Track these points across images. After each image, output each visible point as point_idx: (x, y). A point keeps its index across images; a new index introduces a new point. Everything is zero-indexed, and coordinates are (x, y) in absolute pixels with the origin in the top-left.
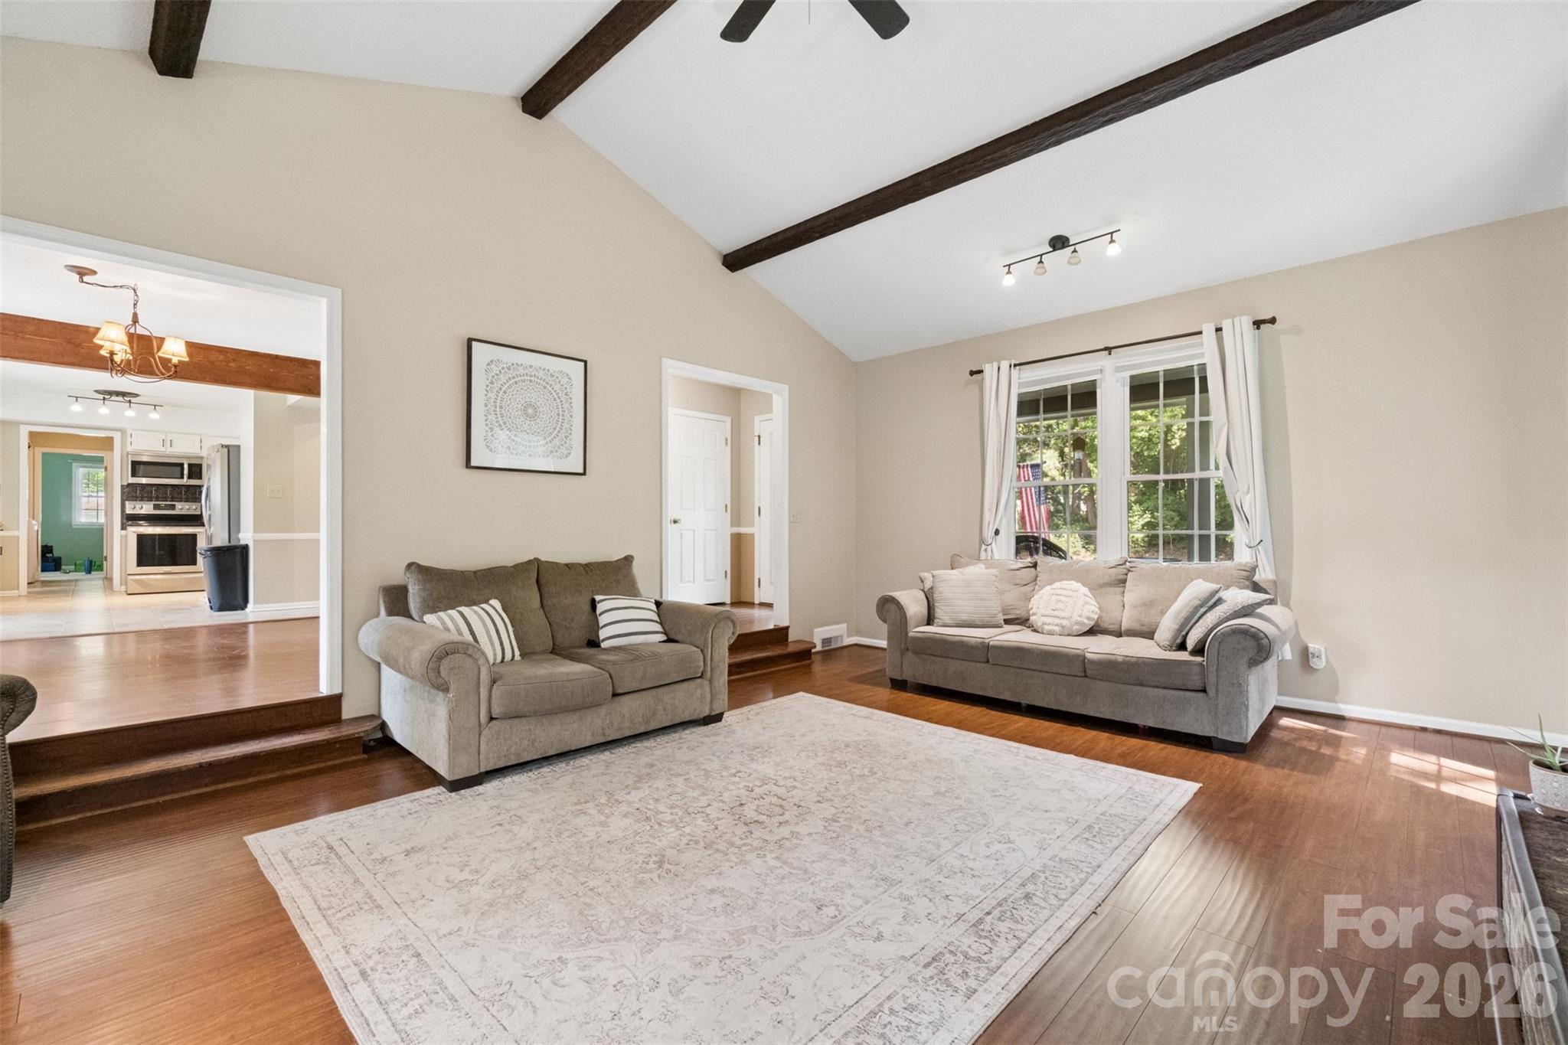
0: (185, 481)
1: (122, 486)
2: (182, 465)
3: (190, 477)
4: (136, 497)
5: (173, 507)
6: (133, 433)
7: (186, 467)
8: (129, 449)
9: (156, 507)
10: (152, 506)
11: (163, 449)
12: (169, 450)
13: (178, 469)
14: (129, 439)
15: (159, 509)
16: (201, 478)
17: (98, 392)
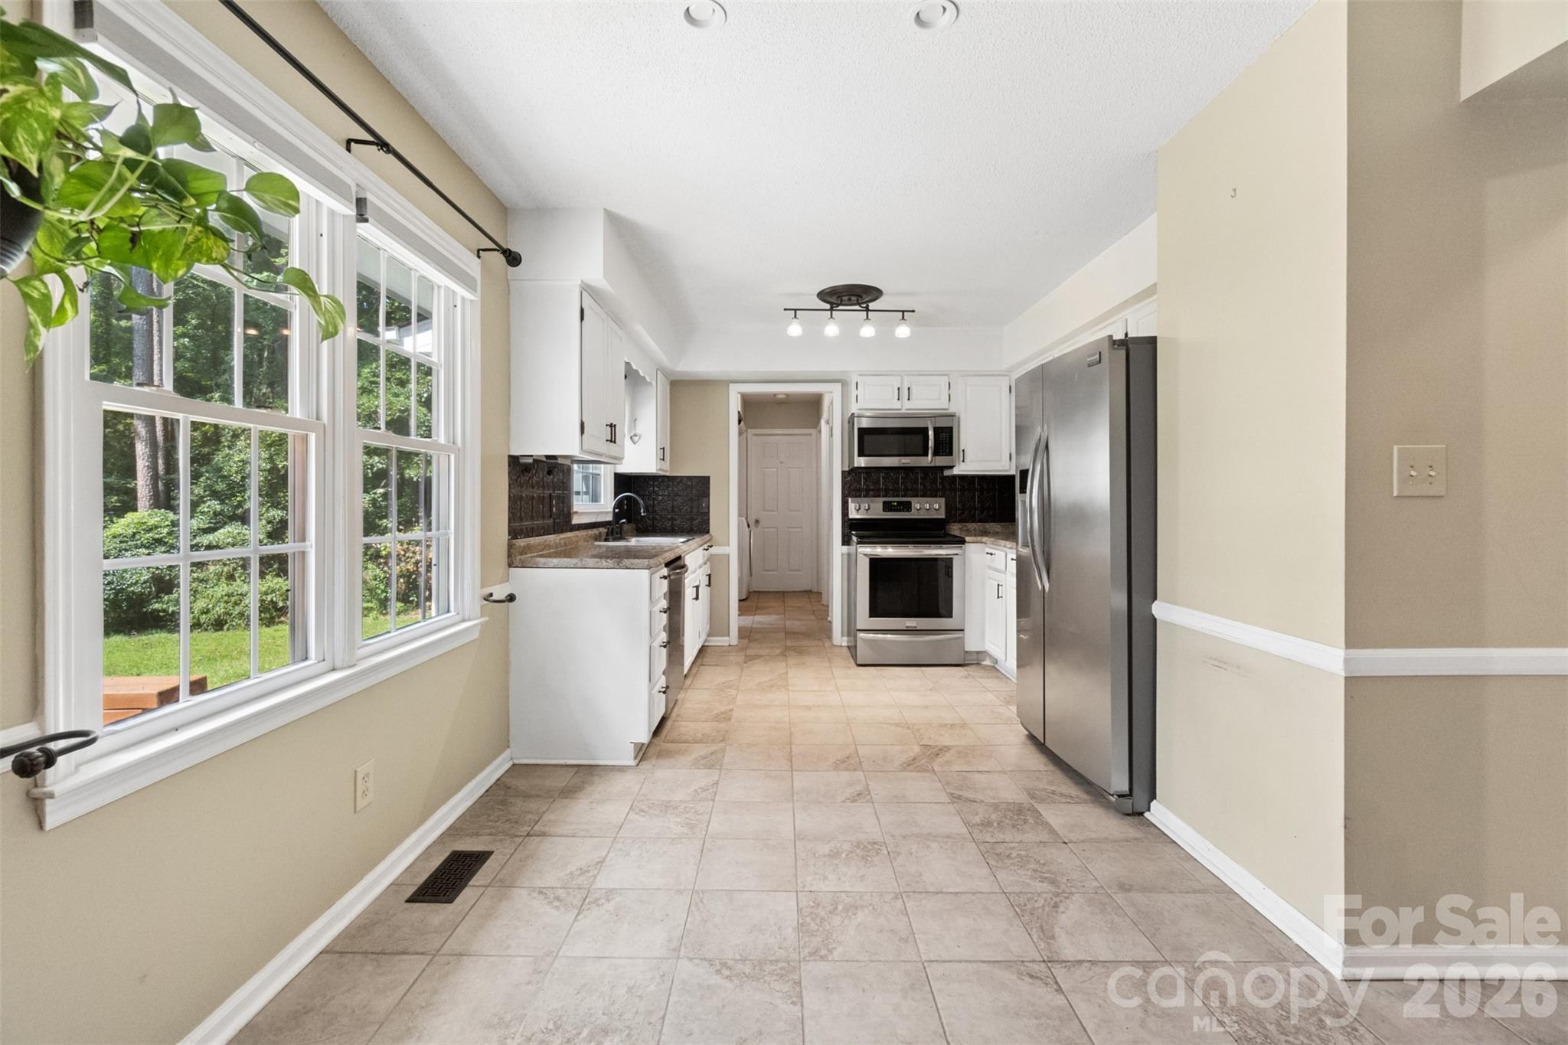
0: (928, 460)
1: (843, 472)
2: (926, 429)
3: (936, 453)
4: (860, 490)
5: (907, 506)
6: (860, 380)
7: (931, 433)
8: (854, 409)
9: (887, 507)
10: (881, 506)
11: (896, 405)
12: (906, 406)
13: (919, 438)
14: (854, 392)
15: (890, 510)
16: (951, 454)
17: (823, 295)
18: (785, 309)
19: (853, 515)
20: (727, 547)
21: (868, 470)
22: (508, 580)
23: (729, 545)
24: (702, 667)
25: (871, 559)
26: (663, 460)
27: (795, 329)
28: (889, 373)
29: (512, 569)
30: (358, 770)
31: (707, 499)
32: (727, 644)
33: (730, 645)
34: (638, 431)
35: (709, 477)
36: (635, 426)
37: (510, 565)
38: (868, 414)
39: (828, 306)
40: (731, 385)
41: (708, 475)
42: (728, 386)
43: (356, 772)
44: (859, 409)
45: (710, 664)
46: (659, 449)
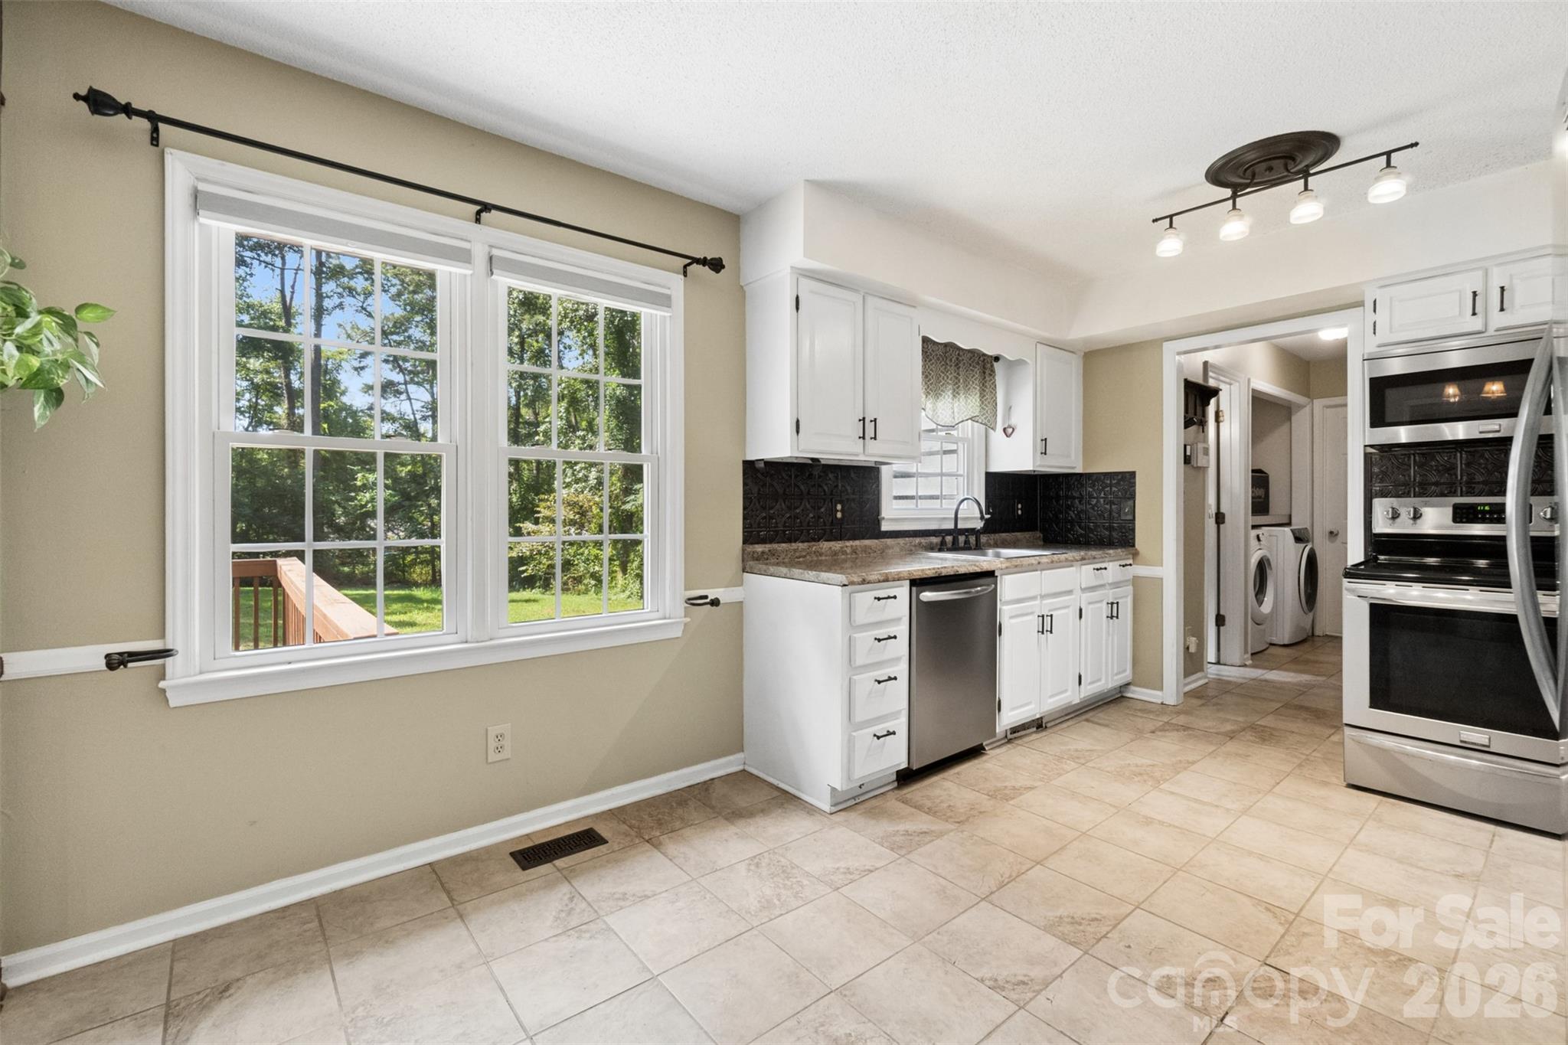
4: (1406, 483)
6: (1382, 294)
8: (1371, 346)
10: (1446, 512)
11: (1471, 325)
12: (1495, 324)
14: (1371, 319)
15: (1473, 521)
17: (1217, 175)
18: (1155, 221)
19: (1381, 526)
20: (1161, 568)
21: (1424, 450)
22: (742, 585)
23: (1162, 566)
24: (1086, 723)
25: (1373, 607)
26: (1045, 454)
27: (1170, 246)
28: (1448, 270)
29: (745, 574)
30: (489, 728)
31: (1130, 503)
32: (1160, 702)
33: (1162, 704)
34: (1013, 421)
35: (1133, 474)
36: (1009, 415)
37: (744, 571)
38: (1401, 350)
39: (1228, 192)
40: (1165, 344)
41: (1133, 470)
42: (1161, 346)
43: (487, 730)
44: (1379, 346)
45: (1101, 721)
46: (1039, 440)
